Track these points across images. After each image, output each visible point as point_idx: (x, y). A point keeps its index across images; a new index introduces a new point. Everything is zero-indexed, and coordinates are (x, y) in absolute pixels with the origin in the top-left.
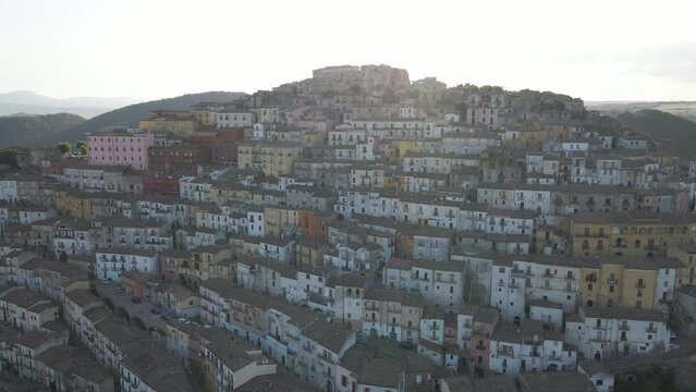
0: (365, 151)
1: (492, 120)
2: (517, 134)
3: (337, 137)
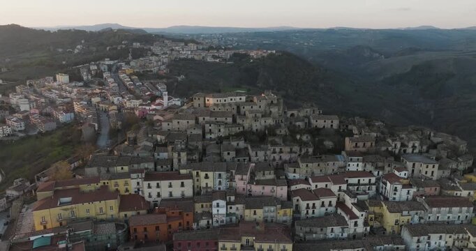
0: (356, 224)
1: (433, 172)
2: (472, 192)
3: (311, 205)
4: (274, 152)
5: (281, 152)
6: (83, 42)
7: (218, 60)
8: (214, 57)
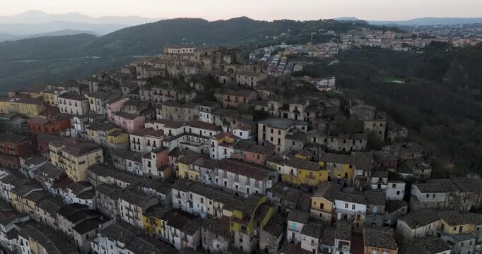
3: (136, 140)
4: (155, 93)
5: (161, 94)
6: (289, 30)
7: (406, 49)
8: (404, 45)
